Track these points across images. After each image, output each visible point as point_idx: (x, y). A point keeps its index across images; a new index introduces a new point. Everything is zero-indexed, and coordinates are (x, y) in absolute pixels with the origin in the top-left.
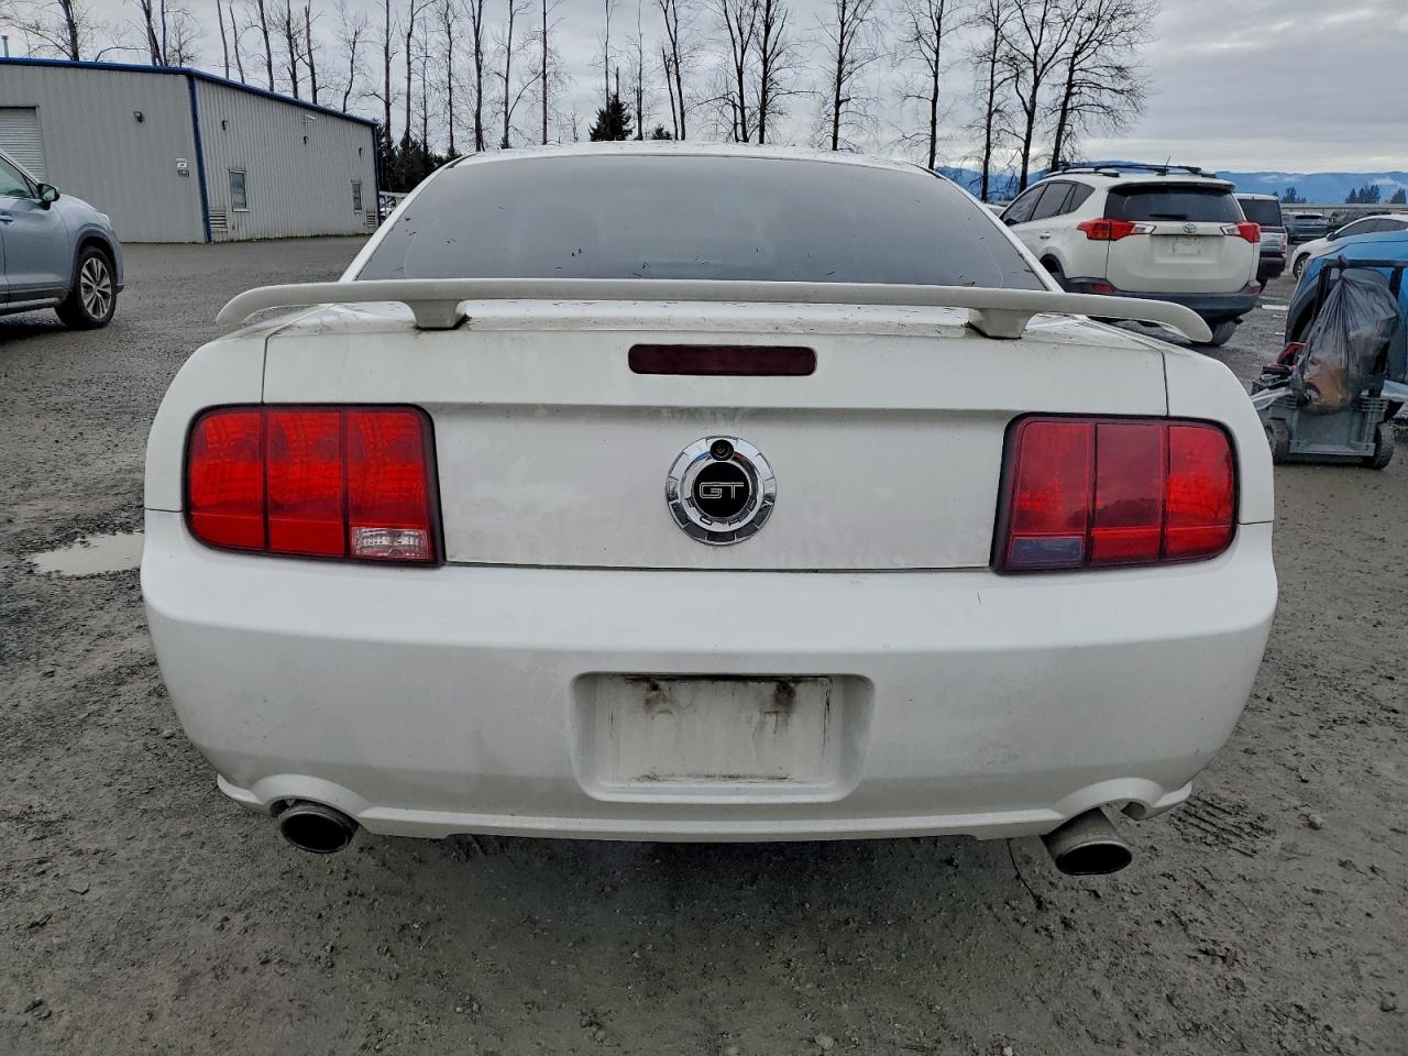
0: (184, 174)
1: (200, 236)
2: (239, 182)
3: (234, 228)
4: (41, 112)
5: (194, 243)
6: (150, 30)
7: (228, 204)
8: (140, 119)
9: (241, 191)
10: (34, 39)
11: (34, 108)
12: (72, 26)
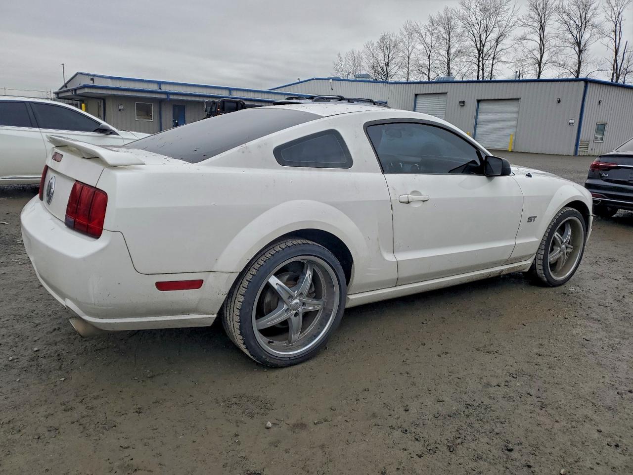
0: (572, 125)
1: (572, 152)
2: (601, 128)
3: (592, 149)
4: (521, 100)
5: (568, 155)
6: (616, 61)
7: (592, 138)
8: (559, 102)
9: (602, 132)
10: (562, 70)
11: (519, 99)
12: (580, 63)
